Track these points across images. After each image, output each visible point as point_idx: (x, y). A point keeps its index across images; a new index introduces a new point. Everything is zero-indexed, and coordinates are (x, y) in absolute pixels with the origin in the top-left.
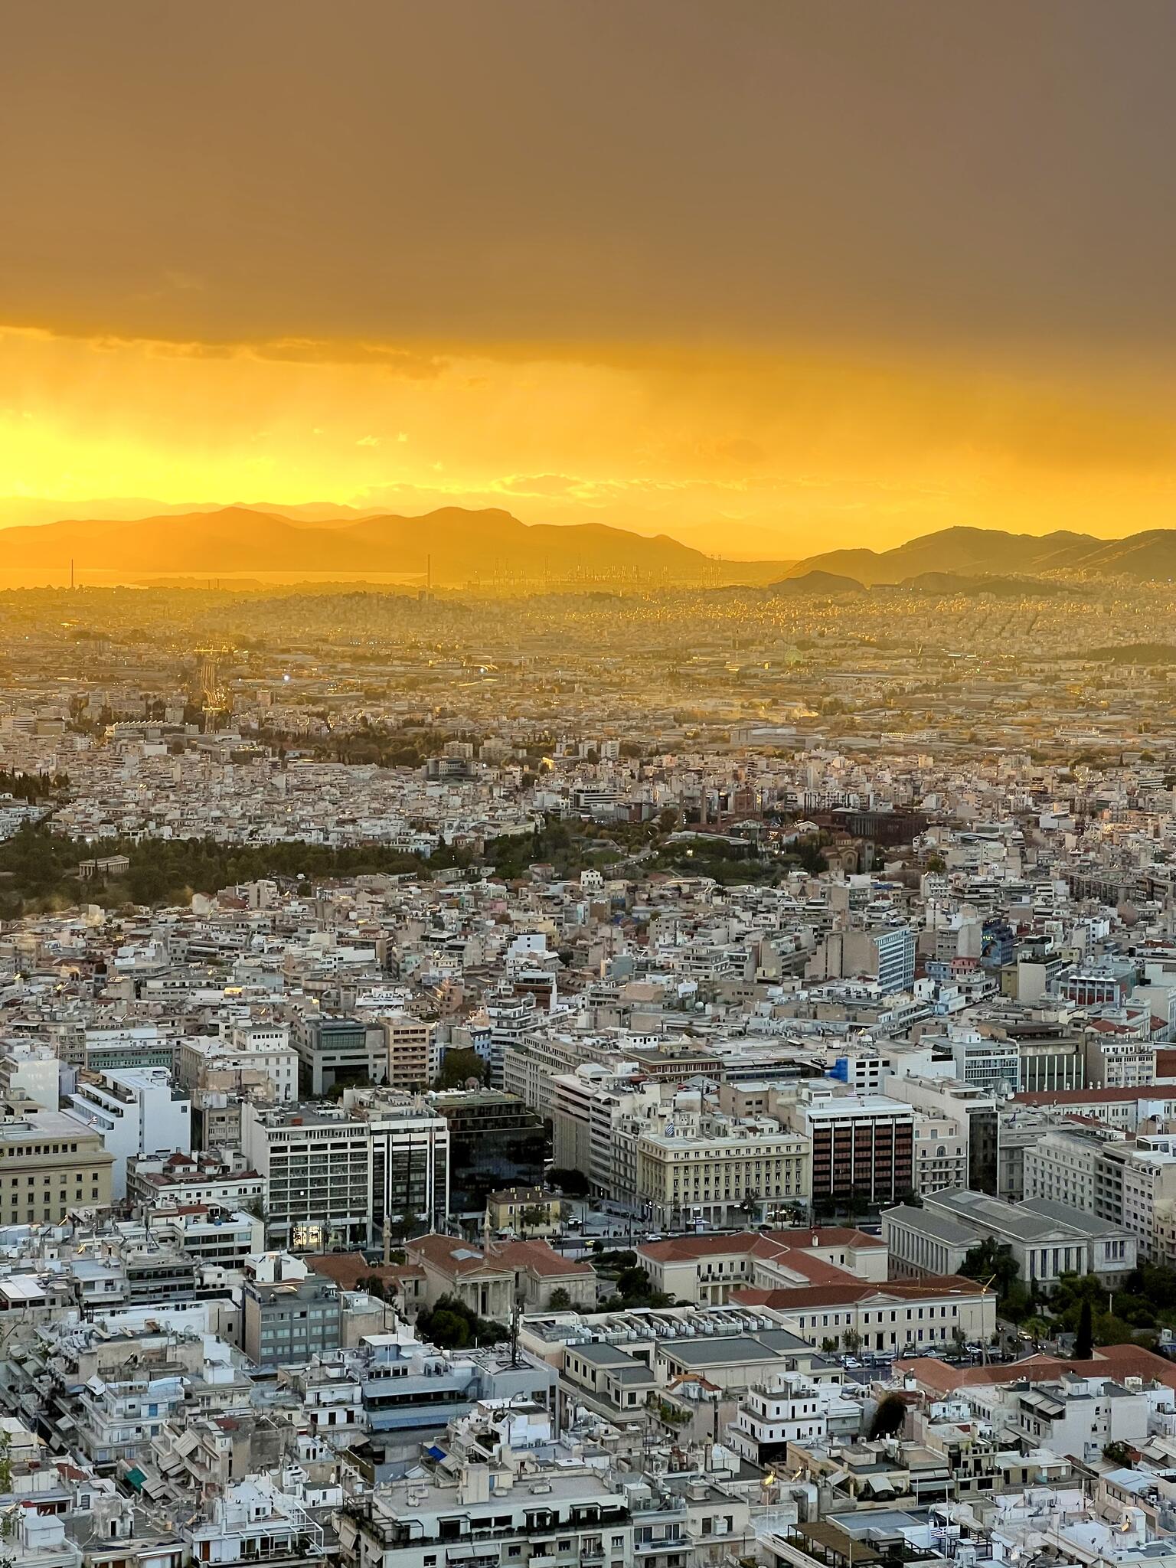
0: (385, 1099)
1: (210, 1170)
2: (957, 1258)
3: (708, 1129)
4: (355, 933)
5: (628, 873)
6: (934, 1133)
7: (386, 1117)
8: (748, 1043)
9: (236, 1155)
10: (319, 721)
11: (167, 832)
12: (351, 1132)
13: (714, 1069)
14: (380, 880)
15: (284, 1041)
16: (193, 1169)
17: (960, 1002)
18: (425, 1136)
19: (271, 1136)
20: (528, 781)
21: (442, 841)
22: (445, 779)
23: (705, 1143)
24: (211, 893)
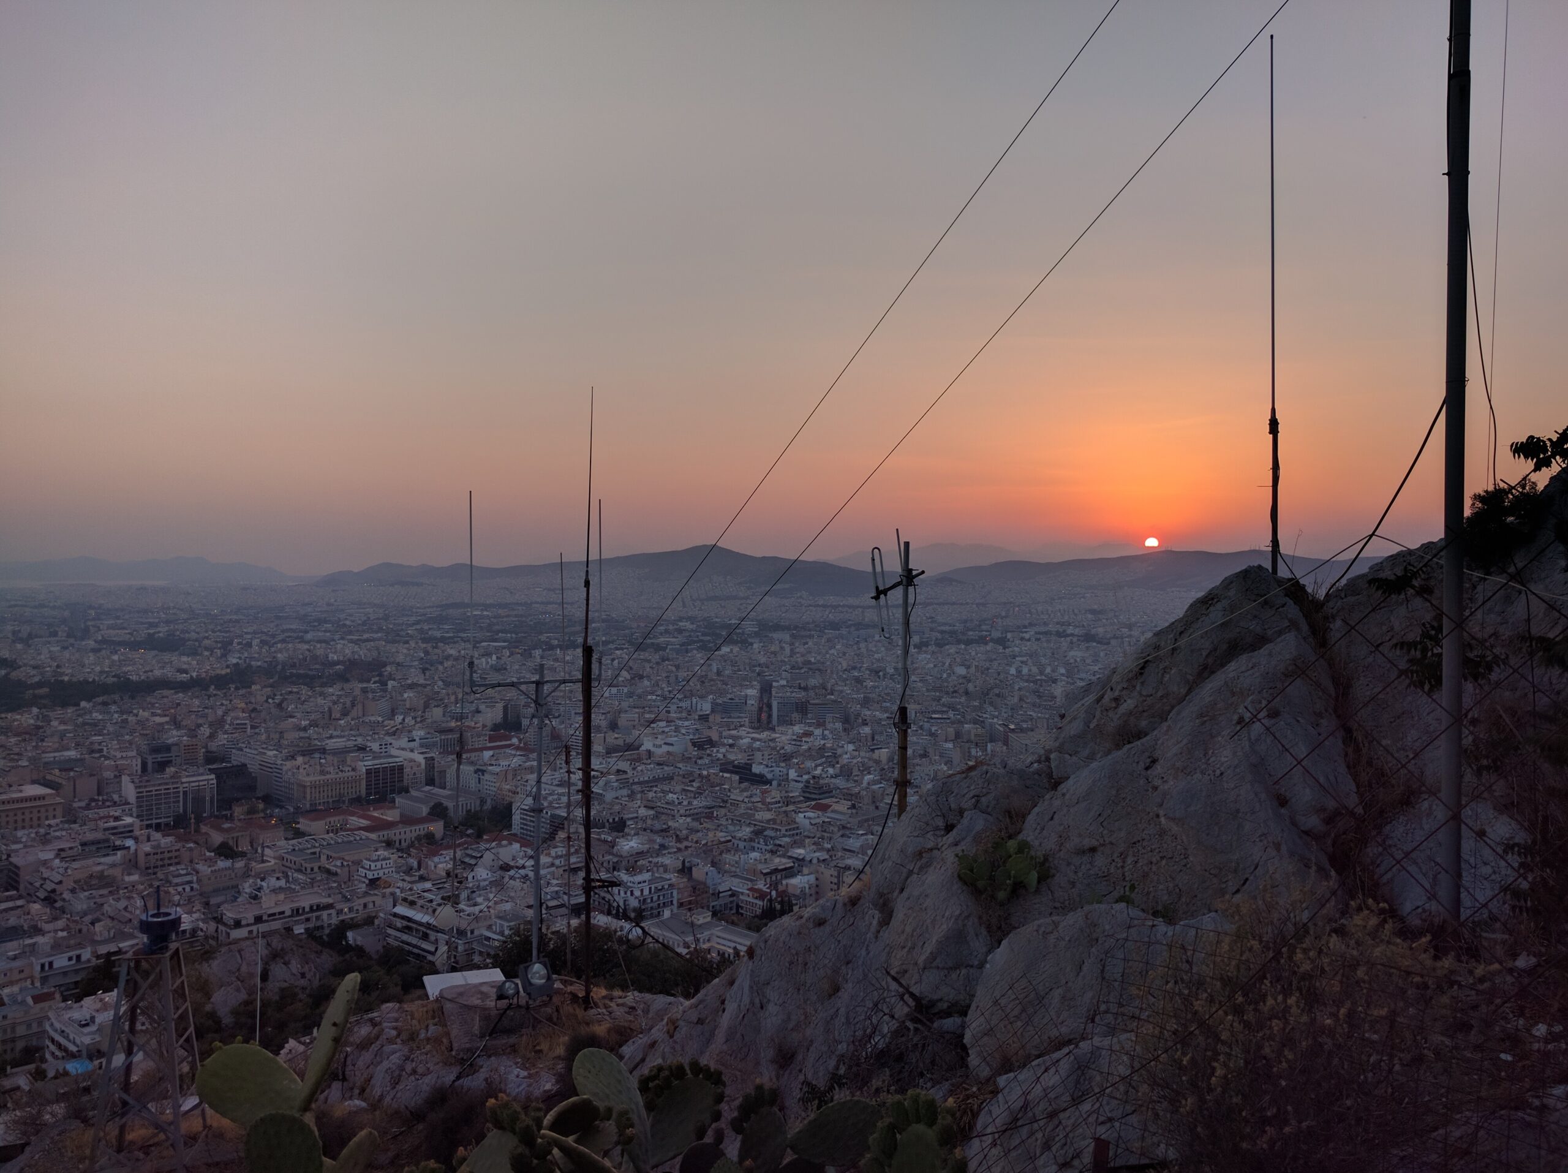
0: (185, 770)
1: (108, 804)
2: (425, 810)
3: (322, 773)
4: (159, 711)
5: (271, 686)
6: (412, 768)
7: (187, 776)
8: (334, 740)
9: (120, 797)
10: (128, 636)
11: (66, 678)
12: (173, 783)
13: (323, 751)
14: (166, 692)
15: (134, 753)
16: (100, 803)
17: (413, 722)
18: (206, 783)
19: (136, 787)
20: (224, 656)
21: (191, 677)
22: (188, 656)
23: (323, 777)
24: (89, 700)
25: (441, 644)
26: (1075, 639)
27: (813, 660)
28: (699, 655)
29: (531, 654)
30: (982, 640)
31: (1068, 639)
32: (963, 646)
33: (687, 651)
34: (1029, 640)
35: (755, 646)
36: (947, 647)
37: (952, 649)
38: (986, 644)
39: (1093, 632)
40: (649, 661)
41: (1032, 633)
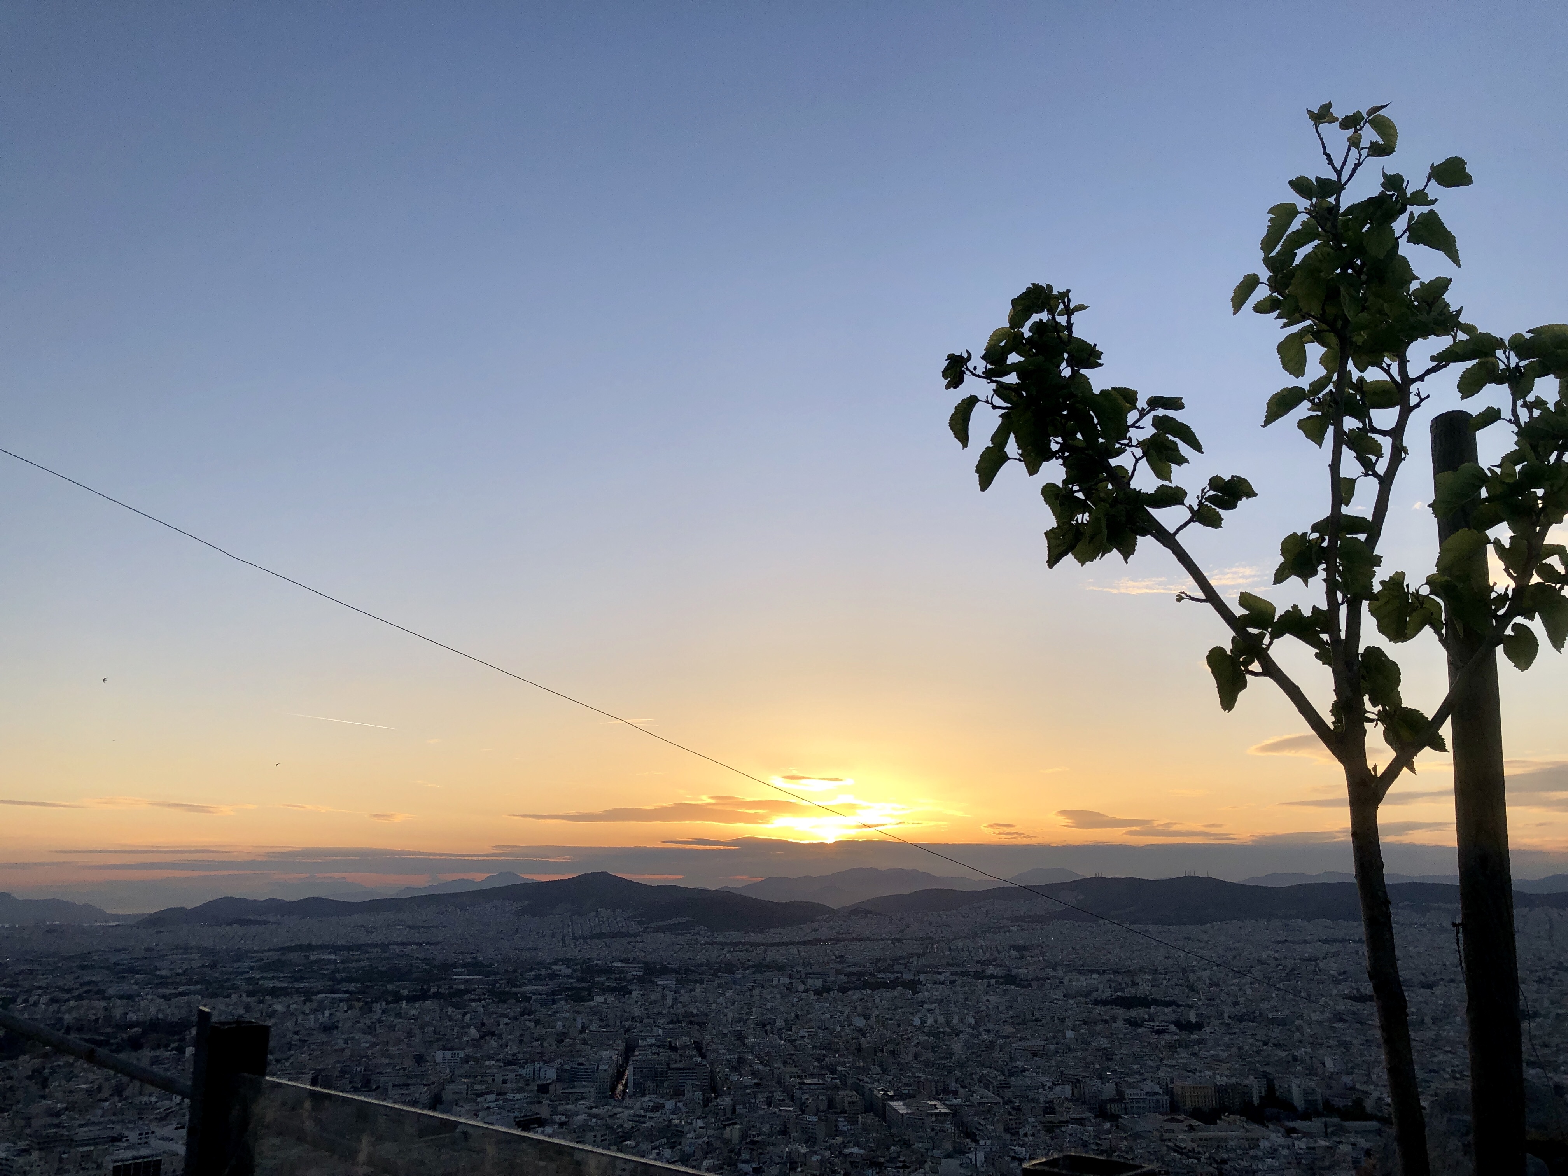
25: (268, 998)
26: (993, 981)
27: (695, 1012)
28: (566, 1007)
29: (371, 1008)
30: (893, 985)
31: (986, 981)
32: (869, 992)
33: (554, 1002)
34: (942, 983)
35: (634, 994)
36: (850, 993)
37: (856, 995)
38: (895, 988)
39: (1014, 971)
40: (506, 1016)
41: (948, 974)
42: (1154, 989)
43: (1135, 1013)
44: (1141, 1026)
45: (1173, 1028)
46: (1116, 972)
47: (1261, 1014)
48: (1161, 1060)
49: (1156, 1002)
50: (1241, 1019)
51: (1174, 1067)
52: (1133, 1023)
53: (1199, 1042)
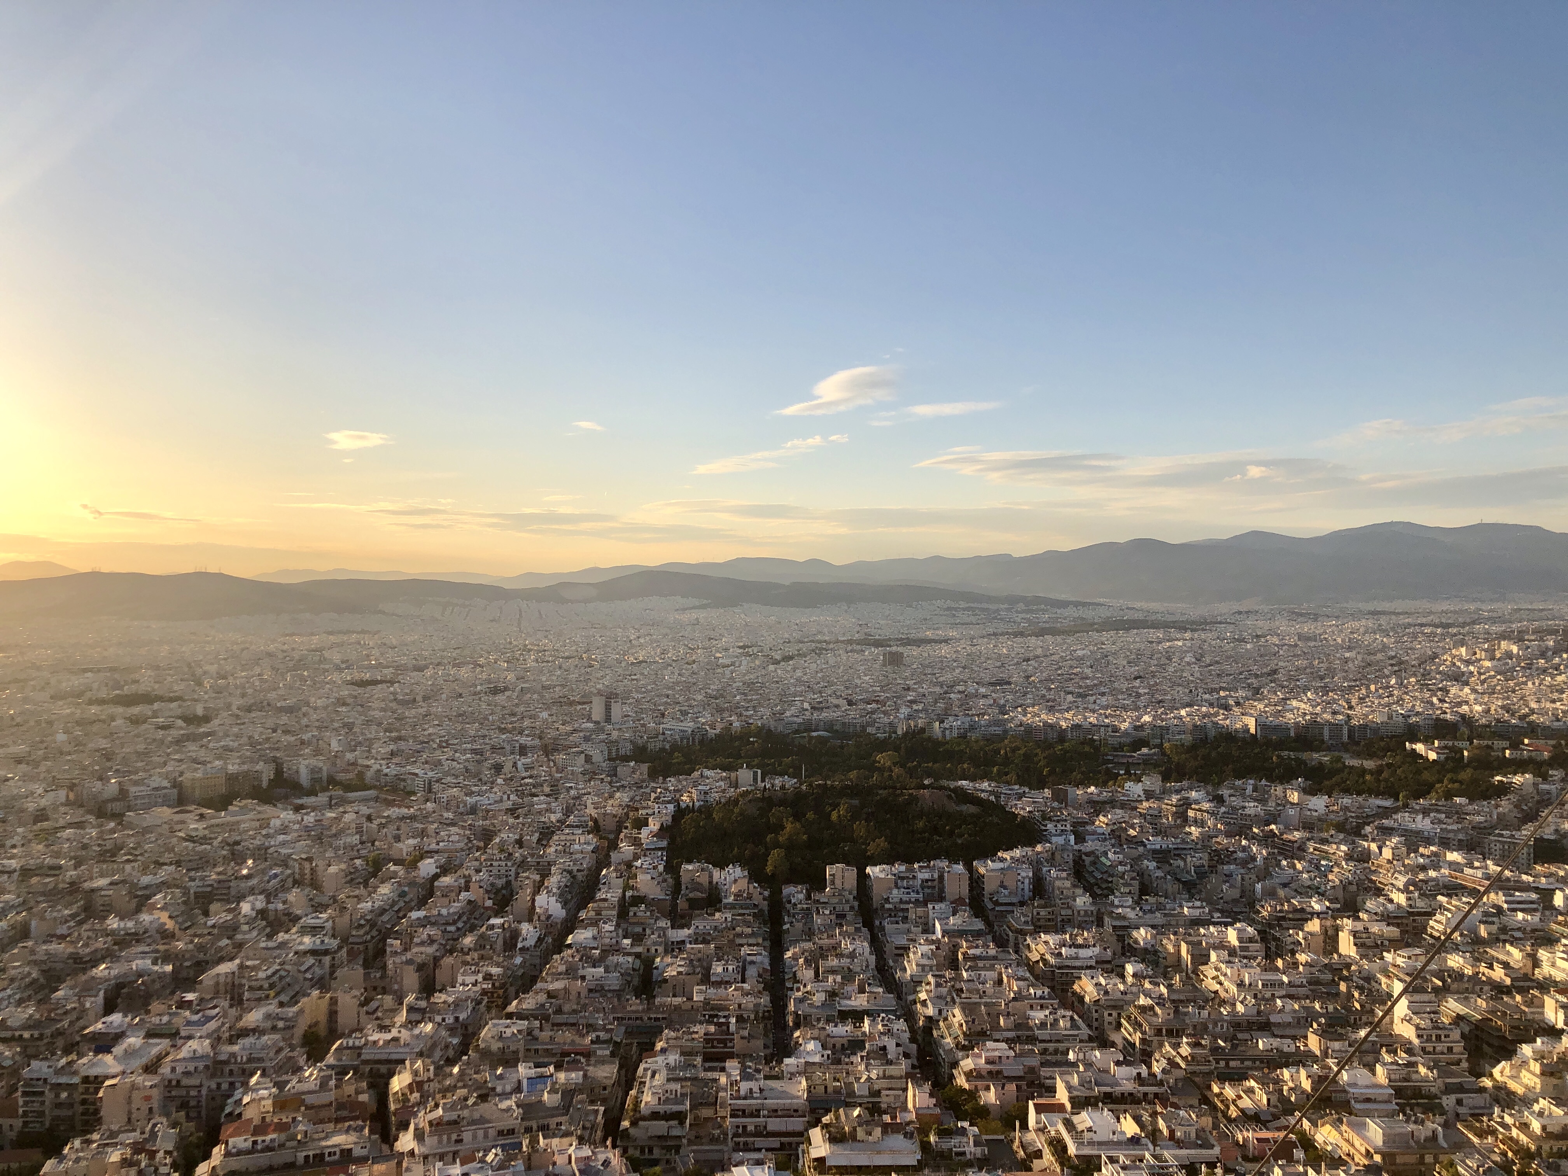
42: (157, 686)
43: (136, 710)
44: (144, 722)
45: (180, 723)
46: (113, 670)
47: (269, 705)
48: (168, 755)
49: (161, 699)
50: (249, 710)
51: (181, 761)
52: (135, 721)
53: (208, 734)
